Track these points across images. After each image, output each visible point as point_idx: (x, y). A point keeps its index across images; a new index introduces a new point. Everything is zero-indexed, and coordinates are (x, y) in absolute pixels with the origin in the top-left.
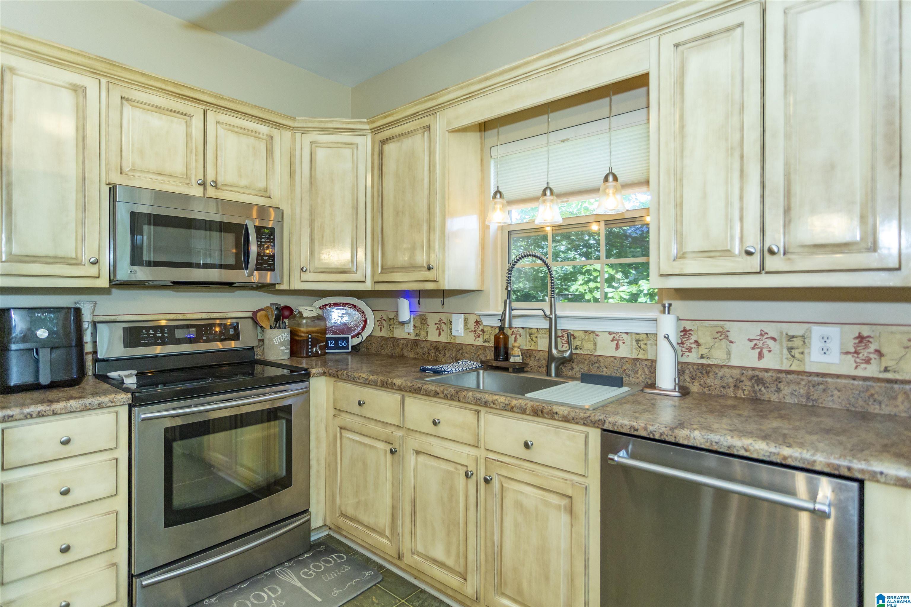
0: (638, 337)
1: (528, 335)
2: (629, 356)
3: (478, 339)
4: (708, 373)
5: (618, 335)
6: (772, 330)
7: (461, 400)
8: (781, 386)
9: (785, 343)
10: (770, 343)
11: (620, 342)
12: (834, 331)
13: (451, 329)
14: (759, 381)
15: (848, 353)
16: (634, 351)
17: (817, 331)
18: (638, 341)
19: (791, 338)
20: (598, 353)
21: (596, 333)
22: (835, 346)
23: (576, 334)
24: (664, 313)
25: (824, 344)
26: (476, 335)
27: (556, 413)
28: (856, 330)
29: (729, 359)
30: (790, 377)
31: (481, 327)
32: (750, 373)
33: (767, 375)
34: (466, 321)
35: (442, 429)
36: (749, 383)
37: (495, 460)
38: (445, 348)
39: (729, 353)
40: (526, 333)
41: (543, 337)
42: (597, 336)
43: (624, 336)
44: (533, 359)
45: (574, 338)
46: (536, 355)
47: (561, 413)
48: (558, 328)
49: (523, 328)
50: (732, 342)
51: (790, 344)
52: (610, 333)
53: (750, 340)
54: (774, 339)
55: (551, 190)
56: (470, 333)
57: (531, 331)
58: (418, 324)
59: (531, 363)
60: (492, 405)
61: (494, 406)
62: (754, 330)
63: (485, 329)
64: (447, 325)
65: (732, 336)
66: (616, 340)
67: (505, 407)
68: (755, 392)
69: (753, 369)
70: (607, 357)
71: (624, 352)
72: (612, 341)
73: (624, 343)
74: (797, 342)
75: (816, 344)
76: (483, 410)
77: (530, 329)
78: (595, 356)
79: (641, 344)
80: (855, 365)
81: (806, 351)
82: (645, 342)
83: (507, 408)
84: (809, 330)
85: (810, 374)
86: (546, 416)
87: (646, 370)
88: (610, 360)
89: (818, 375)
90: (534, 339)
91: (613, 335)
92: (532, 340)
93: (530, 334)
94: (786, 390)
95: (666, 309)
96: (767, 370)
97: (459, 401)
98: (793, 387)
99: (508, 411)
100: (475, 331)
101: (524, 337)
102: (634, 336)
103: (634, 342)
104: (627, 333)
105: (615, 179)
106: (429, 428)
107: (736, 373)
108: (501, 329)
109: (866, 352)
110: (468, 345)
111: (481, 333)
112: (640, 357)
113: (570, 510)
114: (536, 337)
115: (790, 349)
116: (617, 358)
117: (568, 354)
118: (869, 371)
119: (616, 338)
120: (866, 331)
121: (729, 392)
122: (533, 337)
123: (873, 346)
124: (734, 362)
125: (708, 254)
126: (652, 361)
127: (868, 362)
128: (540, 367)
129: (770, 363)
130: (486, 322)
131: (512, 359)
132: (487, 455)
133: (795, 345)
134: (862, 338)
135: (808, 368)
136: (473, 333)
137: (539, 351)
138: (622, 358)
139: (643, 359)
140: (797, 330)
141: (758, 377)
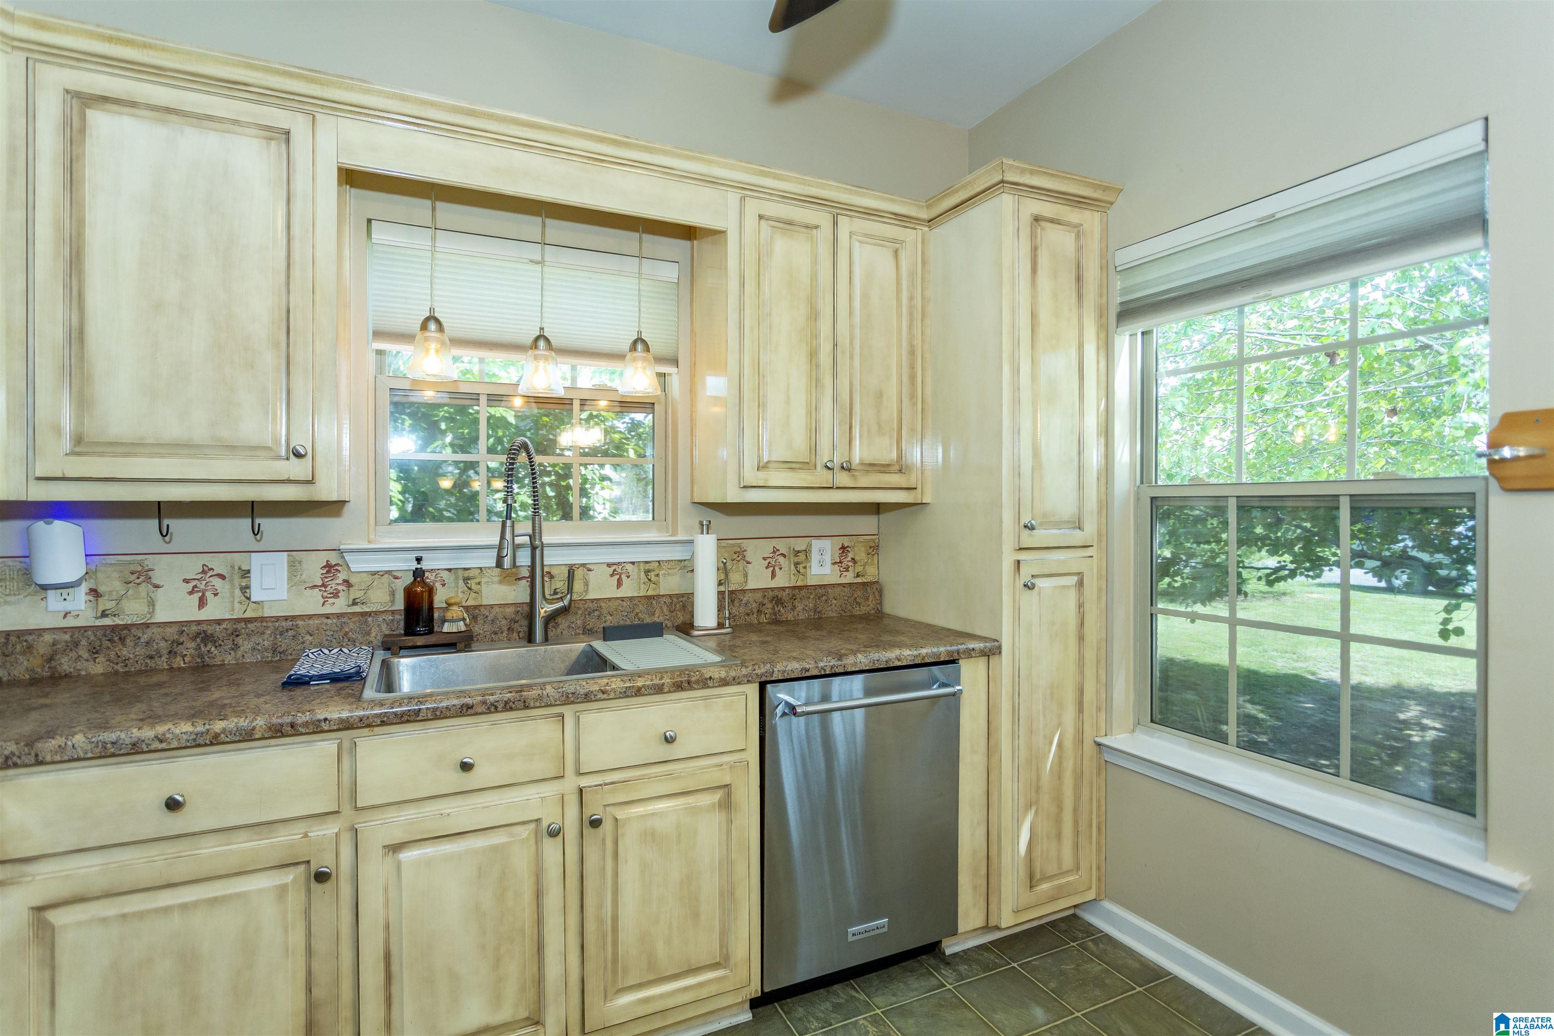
0: (647, 567)
1: (461, 582)
2: (636, 595)
3: (331, 600)
4: (734, 601)
5: (620, 567)
6: (781, 546)
7: (532, 705)
8: (796, 603)
9: (793, 559)
10: (781, 559)
11: (624, 577)
12: (826, 544)
13: (245, 589)
14: (778, 601)
15: (836, 563)
16: (642, 586)
17: (816, 544)
18: (647, 572)
19: (797, 553)
20: (591, 596)
21: (588, 566)
22: (828, 559)
23: (554, 572)
24: (702, 533)
25: (820, 557)
26: (325, 594)
27: (711, 678)
28: (839, 542)
29: (748, 582)
30: (803, 593)
31: (341, 576)
32: (771, 593)
33: (784, 594)
34: (294, 567)
35: (481, 776)
36: (770, 606)
37: (601, 785)
38: (236, 633)
39: (747, 575)
40: (457, 579)
41: (490, 583)
42: (590, 570)
43: (629, 567)
44: (481, 622)
45: (552, 577)
46: (487, 614)
47: (716, 676)
48: (545, 563)
49: (449, 570)
50: (748, 563)
51: (796, 559)
52: (609, 565)
53: (765, 559)
54: (784, 555)
55: (547, 340)
56: (309, 592)
57: (467, 574)
58: (111, 584)
59: (477, 629)
60: (600, 696)
61: (605, 696)
62: (766, 548)
63: (353, 580)
64: (231, 581)
65: (749, 556)
66: (617, 574)
67: (625, 692)
68: (775, 614)
69: (772, 589)
70: (610, 599)
71: (629, 590)
72: (612, 575)
73: (628, 577)
74: (802, 557)
75: (815, 556)
76: (568, 711)
77: (466, 569)
78: (592, 601)
79: (652, 575)
80: (840, 573)
81: (808, 565)
82: (656, 572)
83: (629, 693)
84: (810, 545)
85: (815, 587)
86: (696, 686)
87: (665, 608)
88: (616, 604)
89: (820, 586)
90: (473, 587)
91: (614, 567)
92: (470, 589)
93: (466, 580)
94: (800, 607)
95: (705, 527)
96: (783, 589)
97: (527, 707)
98: (804, 602)
99: (632, 696)
100: (324, 585)
101: (453, 585)
102: (642, 566)
103: (643, 574)
104: (633, 563)
105: (647, 348)
106: (454, 780)
107: (759, 595)
108: (418, 574)
109: (847, 562)
110: (310, 617)
111: (340, 588)
112: (650, 593)
113: (727, 804)
114: (479, 583)
115: (796, 564)
116: (622, 599)
117: (566, 602)
118: (849, 578)
119: (617, 571)
120: (846, 542)
121: (753, 619)
122: (472, 583)
123: (850, 555)
124: (751, 585)
125: (790, 465)
126: (670, 596)
127: (847, 570)
128: (495, 633)
129: (782, 580)
130: (358, 565)
131: (447, 628)
132: (584, 782)
133: (801, 558)
134: (843, 548)
135: (811, 582)
136: (317, 590)
137: (492, 606)
138: (631, 598)
139: (659, 596)
140: (800, 545)
141: (776, 598)
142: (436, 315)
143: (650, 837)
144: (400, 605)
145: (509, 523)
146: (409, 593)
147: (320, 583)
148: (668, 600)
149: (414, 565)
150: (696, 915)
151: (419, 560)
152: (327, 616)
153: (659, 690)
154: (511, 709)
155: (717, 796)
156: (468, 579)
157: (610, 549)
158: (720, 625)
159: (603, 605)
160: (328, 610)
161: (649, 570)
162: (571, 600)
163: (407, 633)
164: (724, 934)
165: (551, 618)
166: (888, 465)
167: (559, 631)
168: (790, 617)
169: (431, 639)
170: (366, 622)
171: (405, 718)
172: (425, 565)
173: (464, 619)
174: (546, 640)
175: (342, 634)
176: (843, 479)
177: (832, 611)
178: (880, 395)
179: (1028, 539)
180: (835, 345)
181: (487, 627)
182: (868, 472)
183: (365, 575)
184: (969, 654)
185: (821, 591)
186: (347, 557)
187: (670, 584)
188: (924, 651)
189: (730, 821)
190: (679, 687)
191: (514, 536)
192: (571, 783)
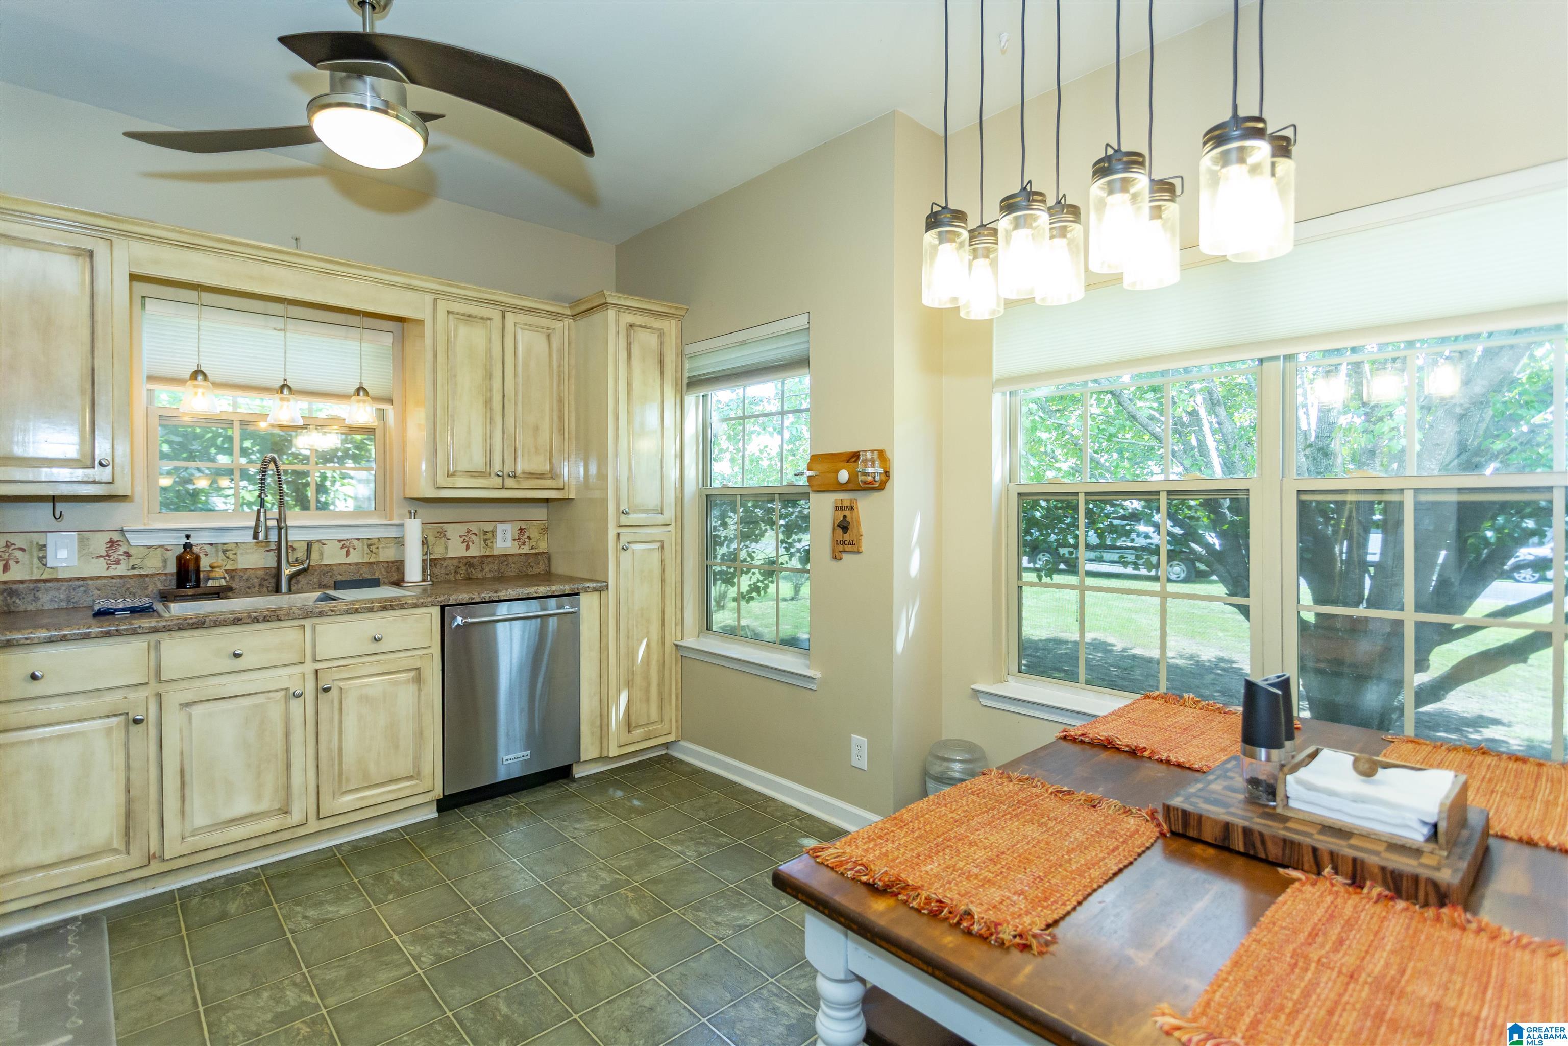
0: (370, 542)
1: (221, 553)
2: (361, 561)
3: (114, 566)
4: (435, 565)
5: (348, 542)
6: (474, 528)
7: (282, 619)
8: (484, 566)
9: (483, 537)
10: (474, 537)
11: (351, 549)
12: (508, 526)
13: (42, 559)
14: (470, 565)
15: (515, 540)
16: (366, 556)
17: (500, 527)
18: (369, 546)
19: (485, 533)
20: (326, 562)
21: (322, 542)
22: (509, 536)
23: (295, 546)
24: (410, 519)
25: (503, 535)
26: (109, 562)
27: (406, 603)
28: (518, 525)
29: (447, 553)
30: (489, 559)
31: (122, 550)
32: (465, 560)
33: (475, 560)
34: (83, 542)
35: (248, 661)
36: (464, 568)
37: (330, 668)
38: (35, 590)
39: (446, 548)
40: (218, 551)
41: (247, 553)
42: (324, 544)
43: (355, 542)
44: (238, 580)
45: (294, 549)
46: (243, 575)
47: (410, 602)
48: (289, 539)
49: (211, 544)
50: (448, 539)
51: (485, 537)
52: (339, 541)
53: (461, 537)
54: (475, 534)
55: (289, 388)
56: (95, 560)
57: (225, 547)
59: (234, 584)
60: (330, 613)
62: (462, 529)
63: (132, 552)
64: (30, 553)
65: (449, 535)
67: (347, 611)
68: (468, 574)
69: (466, 557)
70: (340, 564)
71: (354, 558)
72: (342, 548)
73: (355, 549)
74: (489, 535)
75: (499, 535)
76: (308, 623)
77: (225, 544)
78: (326, 565)
79: (373, 548)
80: (518, 547)
81: (494, 541)
82: (376, 546)
83: (350, 612)
84: (495, 527)
85: (499, 556)
86: (396, 608)
87: (383, 570)
88: (345, 567)
89: (503, 555)
90: (231, 556)
91: (343, 542)
92: (228, 558)
94: (487, 569)
95: (413, 515)
96: (475, 557)
98: (491, 566)
99: (352, 613)
100: (108, 556)
101: (215, 555)
102: (365, 542)
103: (366, 547)
104: (358, 539)
105: (367, 393)
106: (229, 664)
107: (455, 562)
108: (188, 547)
109: (524, 539)
110: (98, 578)
111: (121, 557)
112: (372, 560)
113: (418, 679)
114: (235, 554)
115: (485, 540)
116: (350, 564)
117: (306, 566)
118: (525, 550)
119: (346, 546)
120: (523, 525)
121: (452, 577)
122: (230, 554)
123: (526, 535)
124: (450, 555)
125: (471, 474)
126: (388, 562)
127: (524, 544)
128: (249, 588)
129: (474, 551)
130: (136, 541)
131: (210, 583)
132: (318, 666)
133: (488, 537)
134: (521, 529)
135: (496, 552)
136: (102, 559)
137: (246, 570)
138: (357, 564)
139: (378, 563)
140: (488, 527)
141: (469, 563)
142: (202, 369)
143: (365, 699)
144: (172, 568)
145: (262, 510)
146: (180, 559)
147: (105, 554)
148: (385, 565)
149: (185, 541)
150: (397, 747)
151: (188, 537)
152: (112, 577)
153: (371, 610)
154: (268, 621)
155: (412, 674)
156: (227, 550)
157: (340, 530)
158: (424, 580)
159: (335, 568)
160: (111, 573)
161: (370, 544)
162: (309, 565)
163: (177, 588)
164: (417, 759)
165: (292, 577)
166: (543, 474)
167: (300, 586)
168: (480, 575)
169: (199, 591)
170: (144, 581)
171: (195, 626)
172: (192, 541)
173: (225, 578)
174: (290, 591)
175: (124, 589)
176: (510, 482)
177: (511, 571)
178: (536, 429)
179: (624, 520)
180: (504, 396)
181: (242, 584)
182: (528, 478)
183: (141, 548)
184: (586, 590)
185: (504, 559)
186: (128, 535)
187: (387, 554)
188: (554, 588)
189: (420, 690)
190: (384, 608)
191: (266, 519)
192: (309, 667)
